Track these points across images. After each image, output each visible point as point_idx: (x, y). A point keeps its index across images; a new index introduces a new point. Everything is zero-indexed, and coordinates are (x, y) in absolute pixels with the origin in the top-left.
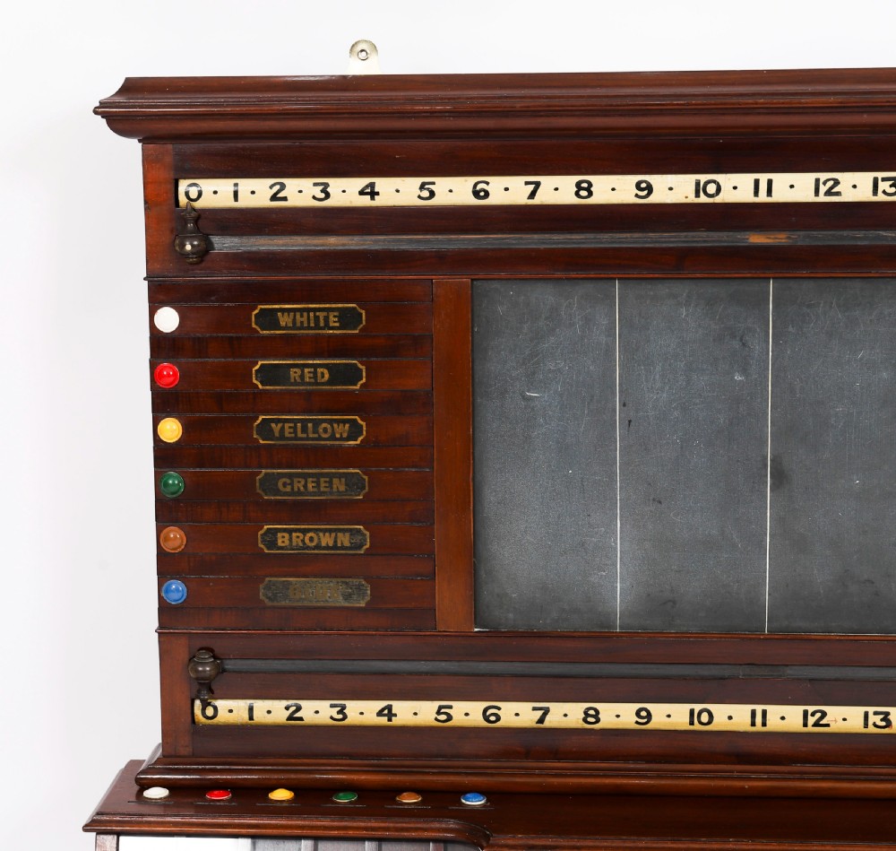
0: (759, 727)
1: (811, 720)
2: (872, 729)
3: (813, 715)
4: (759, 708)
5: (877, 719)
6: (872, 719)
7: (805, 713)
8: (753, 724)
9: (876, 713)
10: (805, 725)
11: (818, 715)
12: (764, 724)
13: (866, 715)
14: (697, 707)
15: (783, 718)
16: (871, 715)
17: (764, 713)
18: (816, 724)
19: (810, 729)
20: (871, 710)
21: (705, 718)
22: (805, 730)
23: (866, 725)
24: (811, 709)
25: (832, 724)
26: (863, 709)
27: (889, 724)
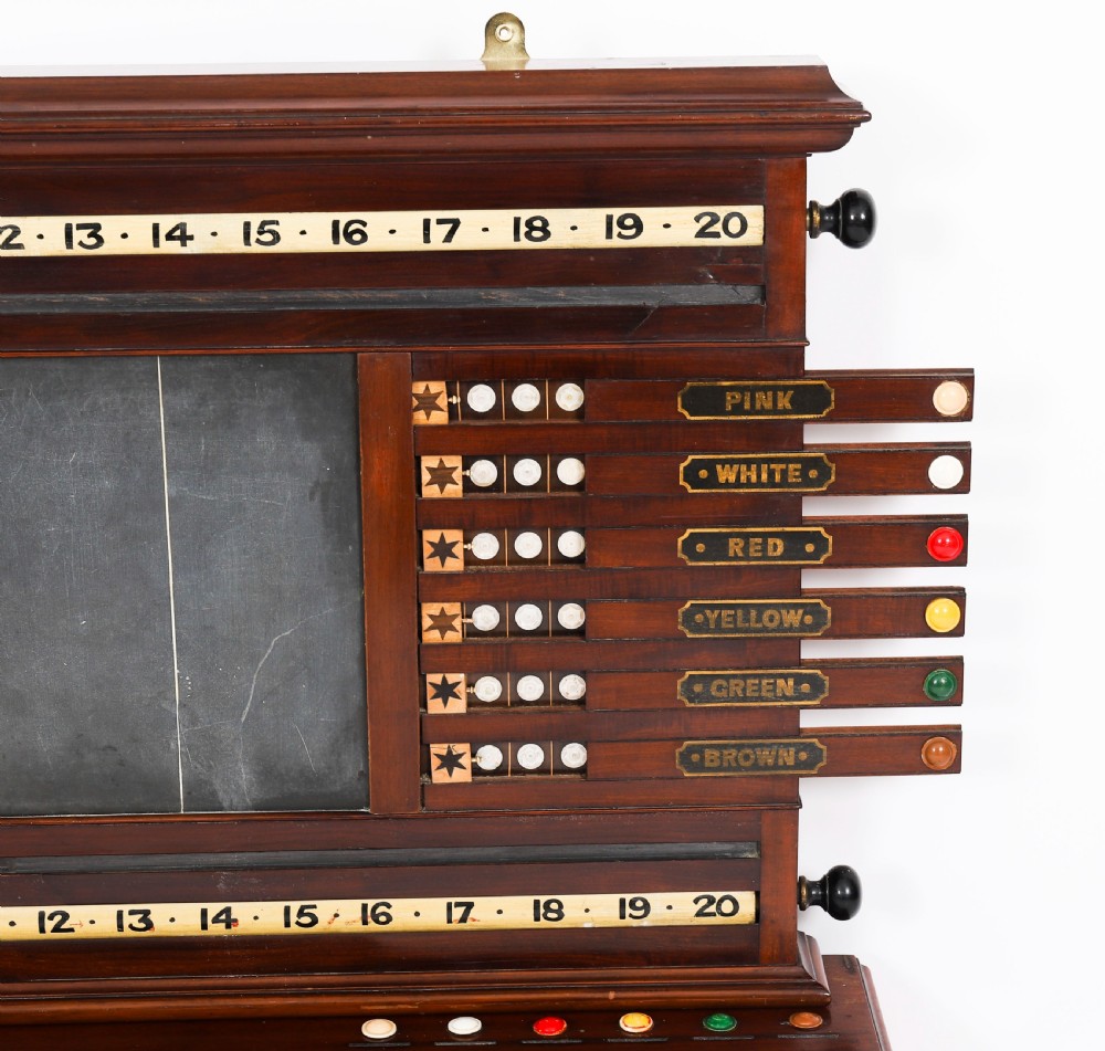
1: (49, 925)
2: (128, 933)
3: (51, 917)
5: (135, 920)
6: (128, 920)
7: (41, 916)
9: (132, 913)
10: (43, 930)
11: (58, 918)
13: (120, 914)
15: (12, 924)
16: (125, 914)
18: (57, 929)
19: (49, 935)
20: (126, 908)
22: (42, 937)
23: (120, 927)
24: (48, 910)
25: (76, 928)
26: (116, 908)
27: (149, 926)
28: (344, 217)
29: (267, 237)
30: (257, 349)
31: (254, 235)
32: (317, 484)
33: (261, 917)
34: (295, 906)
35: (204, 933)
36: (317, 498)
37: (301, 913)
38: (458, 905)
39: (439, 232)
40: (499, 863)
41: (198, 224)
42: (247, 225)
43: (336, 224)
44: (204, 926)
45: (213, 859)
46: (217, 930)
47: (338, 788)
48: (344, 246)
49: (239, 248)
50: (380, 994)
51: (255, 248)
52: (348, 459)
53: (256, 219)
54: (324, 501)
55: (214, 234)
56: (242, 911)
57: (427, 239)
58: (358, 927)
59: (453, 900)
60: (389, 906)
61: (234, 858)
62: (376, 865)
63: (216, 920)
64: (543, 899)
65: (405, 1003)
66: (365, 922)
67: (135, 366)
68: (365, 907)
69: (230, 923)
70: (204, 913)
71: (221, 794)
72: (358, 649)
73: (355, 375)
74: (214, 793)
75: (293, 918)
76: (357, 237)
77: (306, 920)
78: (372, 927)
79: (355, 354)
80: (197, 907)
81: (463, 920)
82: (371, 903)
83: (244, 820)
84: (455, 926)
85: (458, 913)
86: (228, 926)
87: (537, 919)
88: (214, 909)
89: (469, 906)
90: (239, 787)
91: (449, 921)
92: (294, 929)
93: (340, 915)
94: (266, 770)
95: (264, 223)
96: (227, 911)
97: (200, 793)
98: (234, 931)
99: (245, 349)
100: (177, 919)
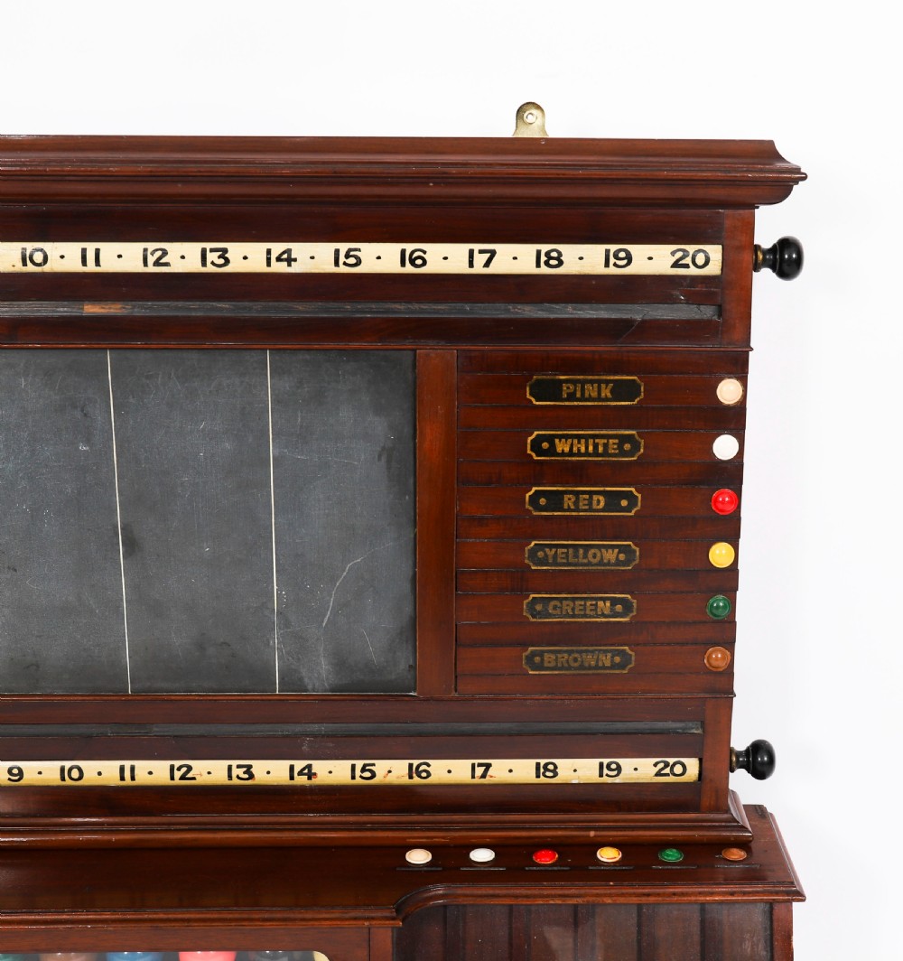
0: (128, 781)
1: (178, 774)
2: (235, 781)
3: (179, 769)
4: (127, 764)
5: (241, 772)
6: (235, 772)
7: (172, 768)
8: (122, 778)
9: (239, 767)
10: (172, 778)
11: (184, 769)
12: (133, 778)
13: (230, 768)
14: (68, 764)
15: (150, 773)
16: (234, 768)
17: (133, 769)
18: (182, 778)
19: (177, 782)
20: (234, 763)
21: (75, 774)
22: (172, 783)
23: (230, 777)
24: (177, 763)
25: (197, 777)
26: (226, 763)
27: (251, 776)
28: (409, 247)
29: (352, 261)
30: (342, 345)
31: (342, 259)
32: (383, 448)
33: (334, 772)
34: (359, 764)
35: (292, 782)
36: (384, 459)
37: (363, 770)
38: (480, 765)
39: (480, 259)
40: (510, 735)
41: (301, 250)
42: (337, 252)
43: (403, 252)
44: (292, 778)
45: (298, 728)
46: (301, 780)
47: (393, 677)
48: (409, 269)
49: (331, 268)
50: (421, 830)
51: (343, 269)
52: (407, 430)
53: (344, 247)
54: (389, 461)
55: (312, 258)
56: (321, 767)
57: (471, 265)
58: (405, 780)
59: (476, 761)
60: (428, 765)
61: (315, 728)
62: (420, 735)
63: (300, 773)
64: (543, 762)
65: (439, 837)
66: (411, 777)
67: (251, 357)
68: (411, 766)
69: (311, 775)
70: (292, 768)
71: (306, 680)
72: (411, 573)
73: (414, 366)
74: (301, 679)
75: (358, 773)
76: (419, 262)
77: (367, 774)
78: (416, 780)
79: (414, 350)
80: (287, 763)
81: (484, 776)
82: (416, 763)
83: (323, 700)
84: (477, 781)
85: (479, 771)
86: (309, 778)
87: (538, 776)
88: (299, 765)
89: (488, 766)
90: (320, 674)
91: (473, 777)
92: (358, 781)
93: (393, 771)
94: (340, 663)
95: (350, 250)
96: (309, 767)
97: (290, 680)
98: (315, 781)
99: (332, 345)
100: (271, 772)
